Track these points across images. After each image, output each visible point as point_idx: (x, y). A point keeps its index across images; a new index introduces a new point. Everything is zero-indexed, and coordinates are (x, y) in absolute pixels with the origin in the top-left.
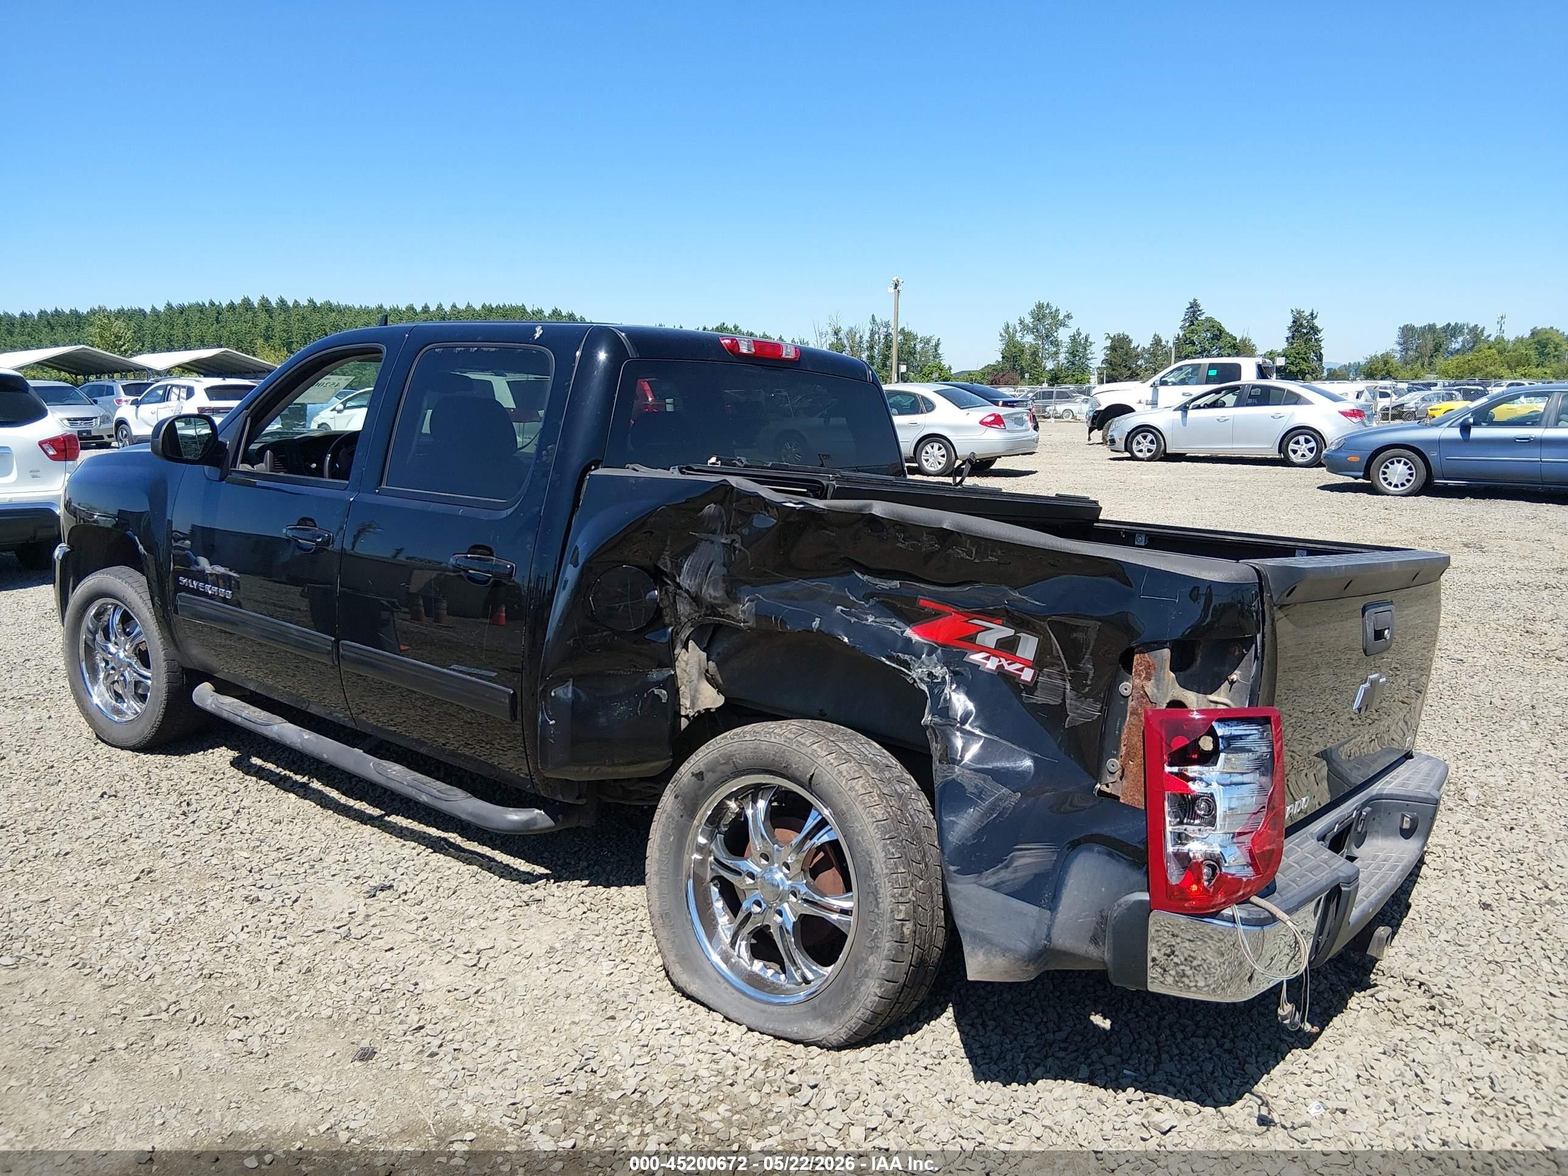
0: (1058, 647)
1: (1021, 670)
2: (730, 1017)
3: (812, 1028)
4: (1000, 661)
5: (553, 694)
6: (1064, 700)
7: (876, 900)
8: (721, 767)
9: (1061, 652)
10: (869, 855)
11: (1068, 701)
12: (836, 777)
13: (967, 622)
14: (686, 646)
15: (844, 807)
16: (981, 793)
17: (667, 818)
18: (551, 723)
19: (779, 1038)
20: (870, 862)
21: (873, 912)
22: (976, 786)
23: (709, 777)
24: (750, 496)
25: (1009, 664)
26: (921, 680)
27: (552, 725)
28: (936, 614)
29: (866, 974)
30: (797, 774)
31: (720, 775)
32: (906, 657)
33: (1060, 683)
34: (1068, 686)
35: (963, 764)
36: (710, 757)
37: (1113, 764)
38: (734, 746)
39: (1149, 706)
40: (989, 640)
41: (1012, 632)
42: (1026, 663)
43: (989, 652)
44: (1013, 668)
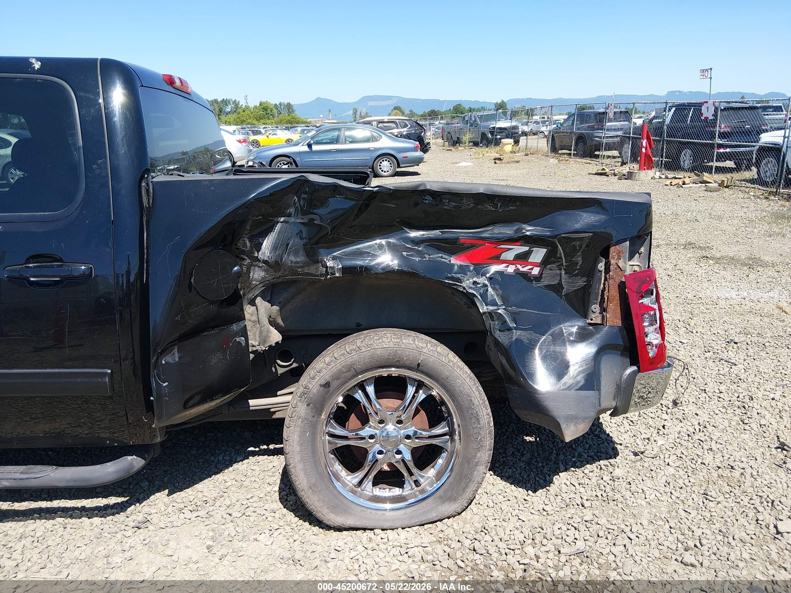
0: (562, 251)
1: (532, 269)
2: (385, 527)
3: (444, 509)
4: (516, 267)
5: (163, 362)
6: (561, 280)
7: (478, 420)
8: (345, 374)
9: (563, 254)
10: (469, 396)
11: (563, 280)
12: (438, 357)
13: (495, 247)
14: (252, 302)
15: (447, 373)
16: (531, 342)
17: (302, 422)
18: (165, 384)
19: (423, 525)
20: (471, 400)
21: (476, 428)
22: (528, 338)
23: (335, 384)
24: (329, 186)
25: (523, 267)
26: (471, 288)
27: (166, 386)
28: (472, 246)
29: (477, 464)
30: (408, 363)
31: (342, 380)
32: (459, 276)
33: (558, 272)
34: (563, 272)
35: (516, 329)
36: (335, 370)
37: (596, 308)
38: (354, 358)
39: (620, 273)
40: (510, 255)
41: (526, 249)
42: (535, 265)
43: (509, 263)
44: (525, 269)
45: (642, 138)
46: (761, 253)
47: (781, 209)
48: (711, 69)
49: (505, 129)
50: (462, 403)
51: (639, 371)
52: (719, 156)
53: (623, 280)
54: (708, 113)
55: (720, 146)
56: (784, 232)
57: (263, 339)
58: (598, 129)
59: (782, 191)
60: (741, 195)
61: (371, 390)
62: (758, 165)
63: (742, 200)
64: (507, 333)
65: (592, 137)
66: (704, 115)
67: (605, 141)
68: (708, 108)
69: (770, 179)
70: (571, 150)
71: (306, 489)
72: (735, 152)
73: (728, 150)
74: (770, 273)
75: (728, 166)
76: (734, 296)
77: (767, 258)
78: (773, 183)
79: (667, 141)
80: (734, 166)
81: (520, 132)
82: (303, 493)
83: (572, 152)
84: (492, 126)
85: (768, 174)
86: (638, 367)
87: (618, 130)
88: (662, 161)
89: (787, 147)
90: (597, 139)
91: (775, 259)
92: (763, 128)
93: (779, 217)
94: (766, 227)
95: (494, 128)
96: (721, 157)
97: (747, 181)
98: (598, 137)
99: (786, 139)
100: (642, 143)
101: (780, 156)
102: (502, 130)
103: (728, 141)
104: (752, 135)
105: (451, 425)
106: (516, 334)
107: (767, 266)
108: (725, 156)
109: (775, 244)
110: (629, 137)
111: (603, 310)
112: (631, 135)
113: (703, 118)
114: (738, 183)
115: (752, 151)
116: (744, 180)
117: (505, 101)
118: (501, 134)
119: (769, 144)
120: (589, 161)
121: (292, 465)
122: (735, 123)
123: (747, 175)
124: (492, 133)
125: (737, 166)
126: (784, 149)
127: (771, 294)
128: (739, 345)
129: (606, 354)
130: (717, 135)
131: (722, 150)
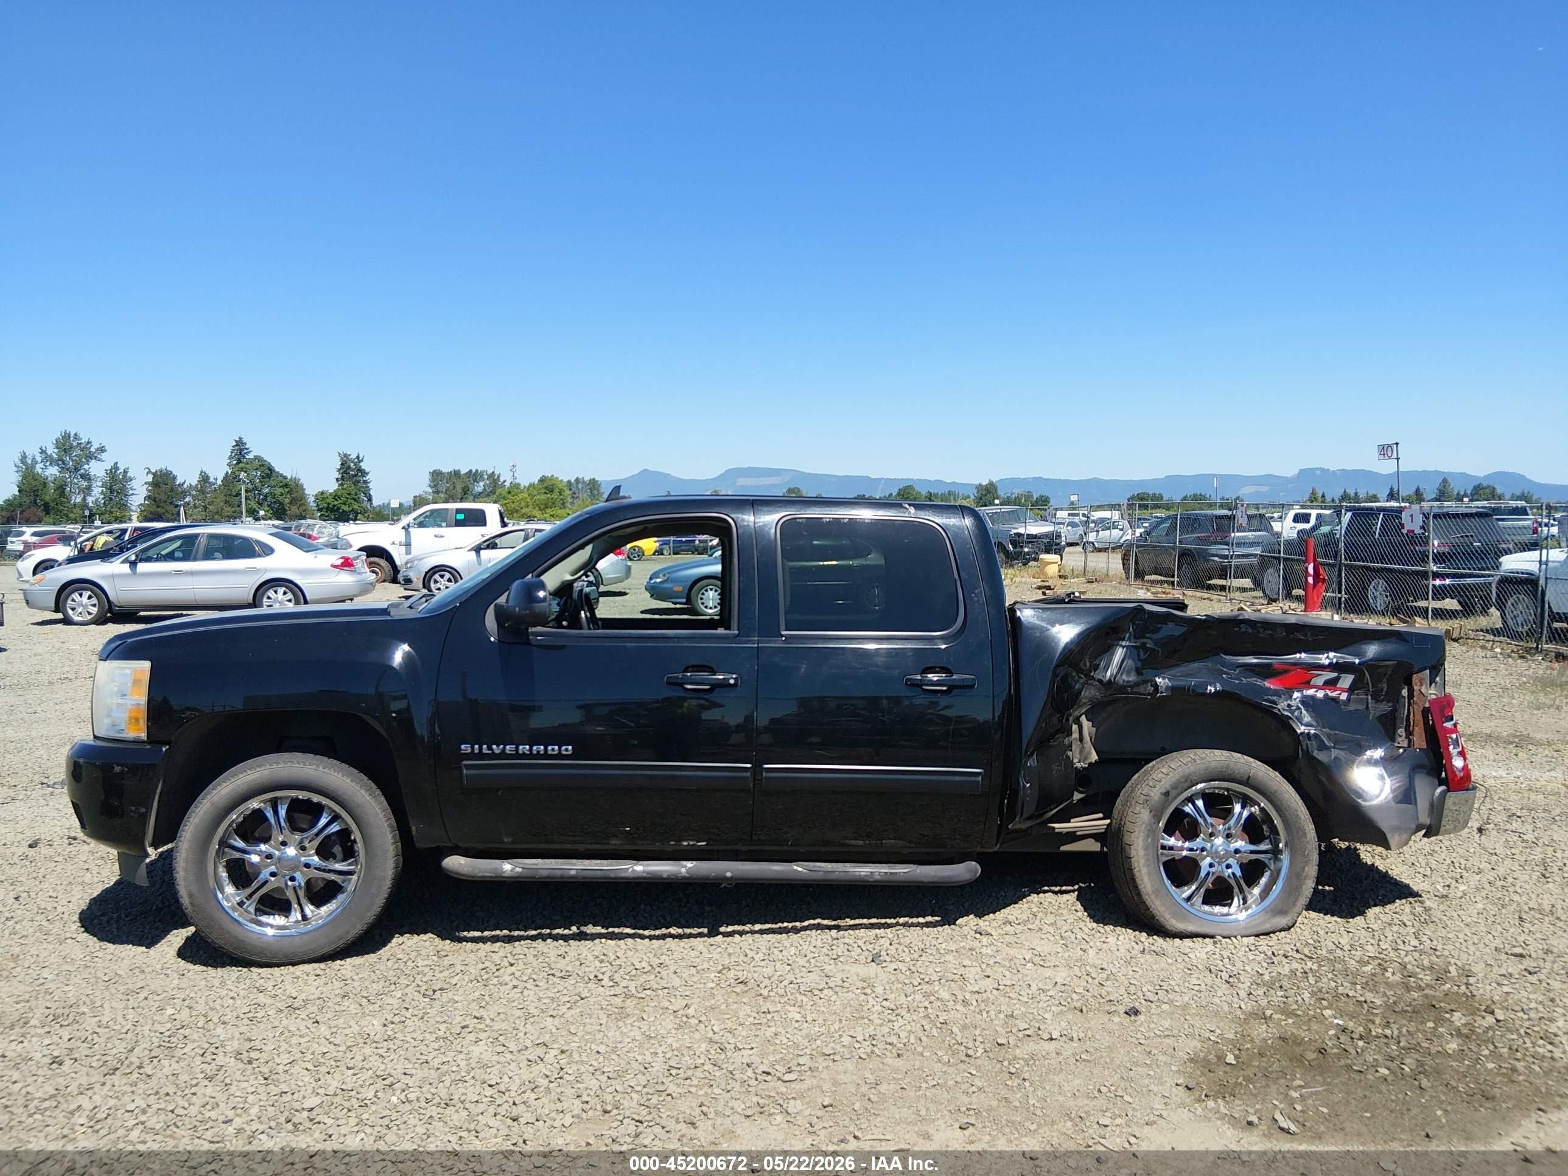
1: (1340, 694)
4: (1326, 692)
5: (1028, 765)
6: (1367, 705)
8: (1181, 784)
9: (1369, 680)
11: (1370, 705)
14: (1076, 720)
16: (1348, 761)
18: (1028, 786)
21: (1302, 842)
22: (1345, 758)
23: (1173, 793)
25: (1332, 692)
26: (1286, 710)
28: (1283, 672)
30: (1238, 776)
31: (1179, 790)
32: (1275, 698)
33: (1365, 697)
34: (1370, 698)
35: (1334, 747)
36: (1174, 780)
37: (1401, 731)
38: (1191, 768)
39: (1424, 699)
40: (1320, 681)
41: (1335, 675)
42: (1343, 690)
43: (1319, 688)
44: (1334, 694)
45: (1306, 561)
46: (1530, 729)
47: (1549, 672)
48: (1397, 444)
49: (1036, 536)
50: (1289, 817)
51: (1449, 790)
52: (1438, 591)
53: (1427, 705)
54: (1412, 521)
55: (1436, 575)
56: (1557, 702)
57: (1084, 757)
58: (1215, 543)
59: (1545, 646)
60: (1481, 653)
61: (1200, 803)
62: (1501, 606)
63: (1485, 660)
64: (1325, 752)
65: (1205, 556)
66: (1407, 527)
67: (1234, 562)
68: (1412, 516)
69: (1523, 627)
70: (1173, 576)
71: (1150, 893)
72: (1458, 585)
73: (1448, 581)
74: (1547, 752)
75: (1448, 608)
76: (1504, 775)
77: (1538, 736)
78: (1530, 634)
79: (1346, 566)
80: (1459, 608)
81: (1063, 543)
82: (1147, 897)
83: (1176, 579)
84: (1015, 531)
85: (1520, 620)
86: (1448, 786)
87: (1252, 544)
88: (1340, 599)
89: (1546, 579)
90: (1216, 559)
91: (1550, 736)
92: (1504, 546)
93: (1546, 684)
94: (1529, 697)
95: (1019, 535)
96: (1441, 593)
97: (1487, 631)
98: (1217, 556)
99: (1544, 567)
100: (1307, 568)
101: (1537, 591)
102: (1033, 538)
103: (1444, 568)
104: (1488, 558)
105: (1275, 843)
106: (1334, 753)
107: (1541, 745)
108: (1443, 591)
109: (1547, 719)
110: (1278, 559)
111: (1409, 734)
112: (1282, 555)
113: (1404, 531)
114: (1472, 634)
115: (1490, 584)
116: (1482, 630)
117: (994, 481)
118: (1030, 545)
119: (1518, 573)
120: (1206, 595)
121: (1137, 869)
122: (1456, 537)
123: (1483, 622)
124: (1014, 543)
125: (1463, 606)
126: (1542, 582)
127: (1553, 774)
128: (1523, 819)
129: (1419, 773)
130: (1431, 558)
131: (1438, 582)
